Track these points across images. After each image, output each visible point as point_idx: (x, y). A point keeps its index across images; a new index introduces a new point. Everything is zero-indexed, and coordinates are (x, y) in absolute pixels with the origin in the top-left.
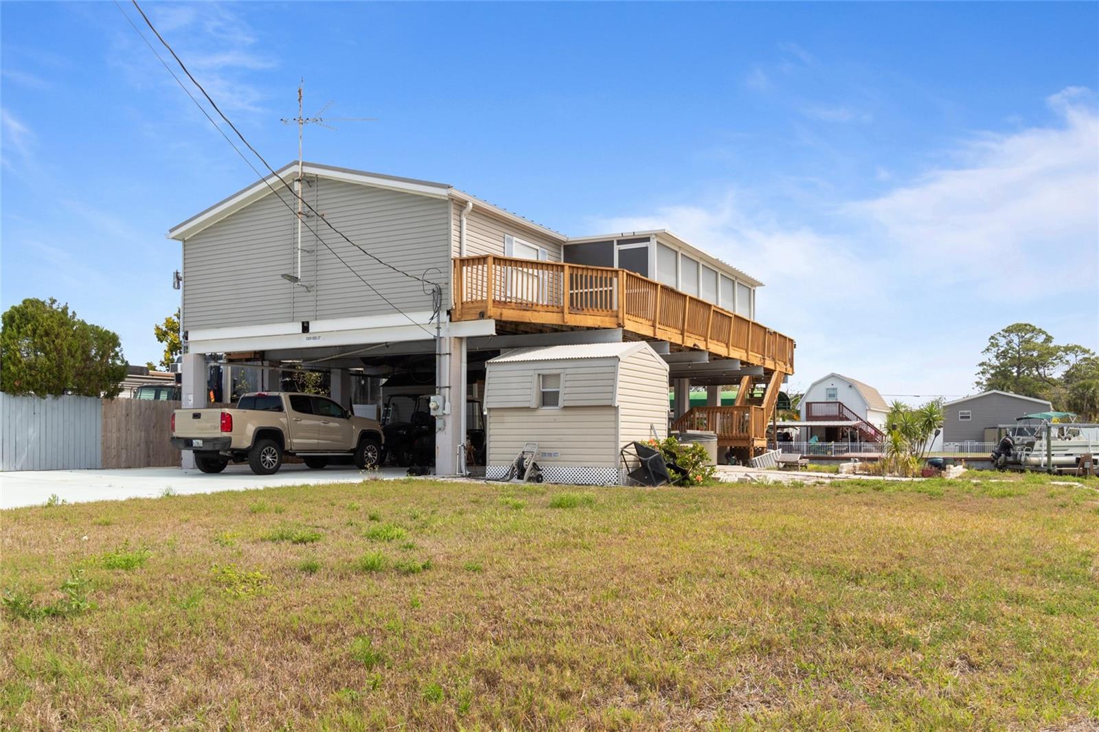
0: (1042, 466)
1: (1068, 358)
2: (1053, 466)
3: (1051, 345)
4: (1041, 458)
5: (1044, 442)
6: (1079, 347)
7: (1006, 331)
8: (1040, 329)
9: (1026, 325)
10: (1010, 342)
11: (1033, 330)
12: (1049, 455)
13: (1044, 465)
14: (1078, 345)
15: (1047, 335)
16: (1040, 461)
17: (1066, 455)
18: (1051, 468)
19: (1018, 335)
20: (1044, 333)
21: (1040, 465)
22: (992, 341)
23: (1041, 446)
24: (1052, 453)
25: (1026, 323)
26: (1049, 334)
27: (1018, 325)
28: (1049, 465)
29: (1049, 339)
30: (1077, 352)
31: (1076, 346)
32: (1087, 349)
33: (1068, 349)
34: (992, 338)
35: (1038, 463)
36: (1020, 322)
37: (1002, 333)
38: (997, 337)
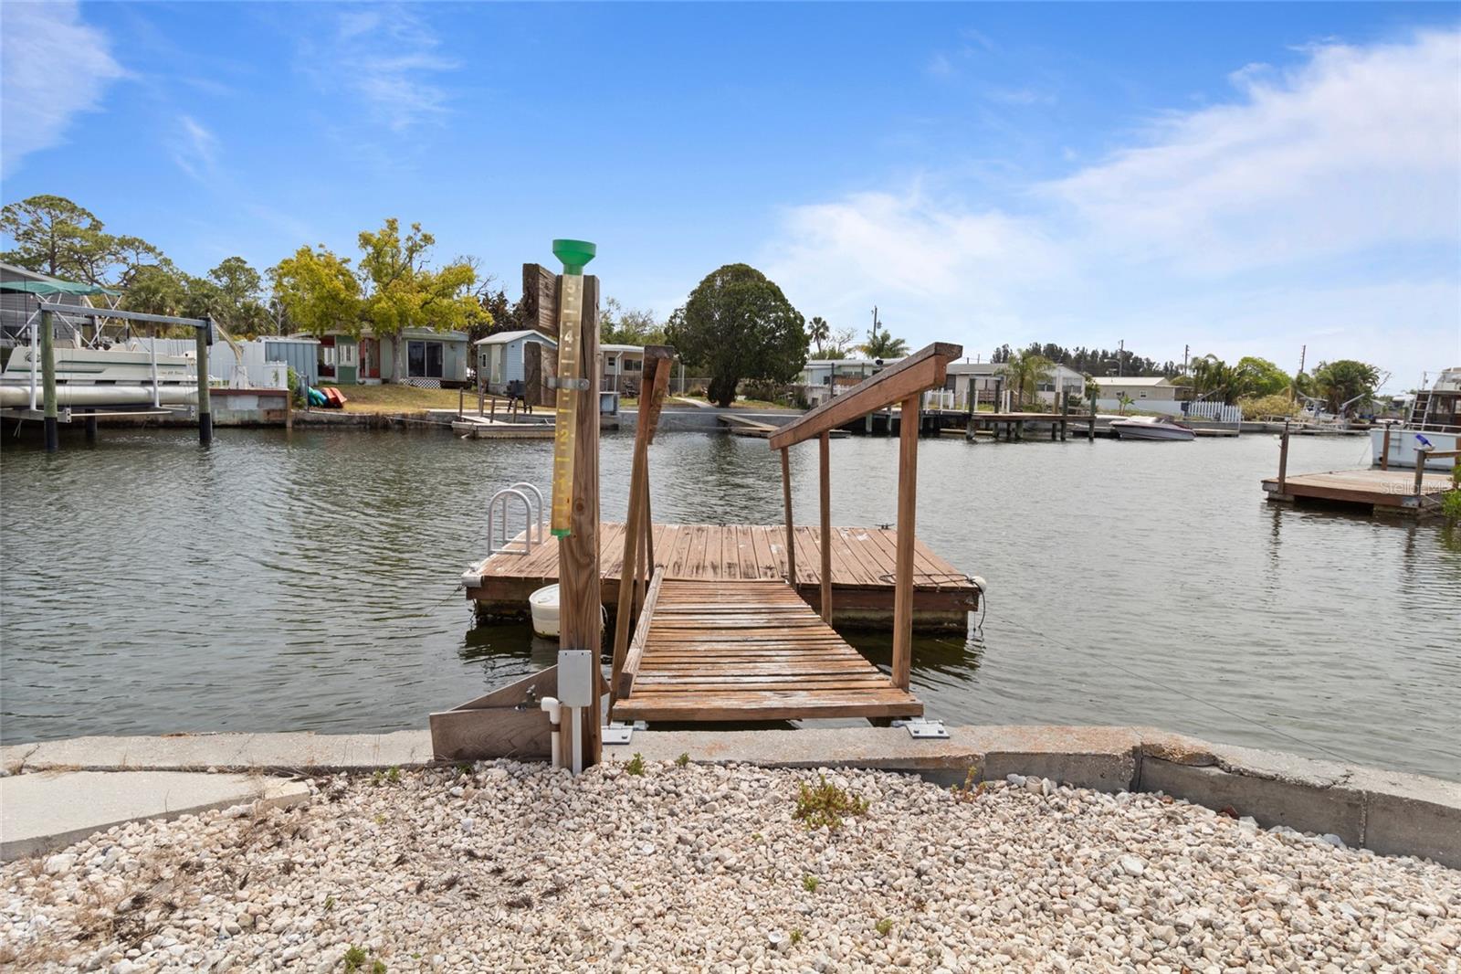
0: (34, 408)
1: (125, 254)
2: (61, 407)
3: (101, 234)
4: (29, 389)
5: (36, 350)
6: (141, 242)
7: (29, 203)
8: (83, 209)
9: (61, 200)
10: (38, 221)
11: (73, 209)
12: (48, 384)
13: (38, 407)
14: (140, 238)
15: (94, 220)
16: (28, 397)
17: (99, 383)
18: (56, 414)
19: (49, 213)
20: (89, 215)
21: (28, 407)
22: (6, 213)
23: (28, 359)
24: (58, 376)
25: (62, 196)
26: (97, 219)
27: (48, 198)
28: (50, 408)
29: (97, 226)
30: (138, 248)
31: (136, 239)
32: (152, 246)
33: (126, 243)
34: (7, 209)
35: (20, 400)
36: (52, 194)
37: (23, 205)
38: (15, 209)
